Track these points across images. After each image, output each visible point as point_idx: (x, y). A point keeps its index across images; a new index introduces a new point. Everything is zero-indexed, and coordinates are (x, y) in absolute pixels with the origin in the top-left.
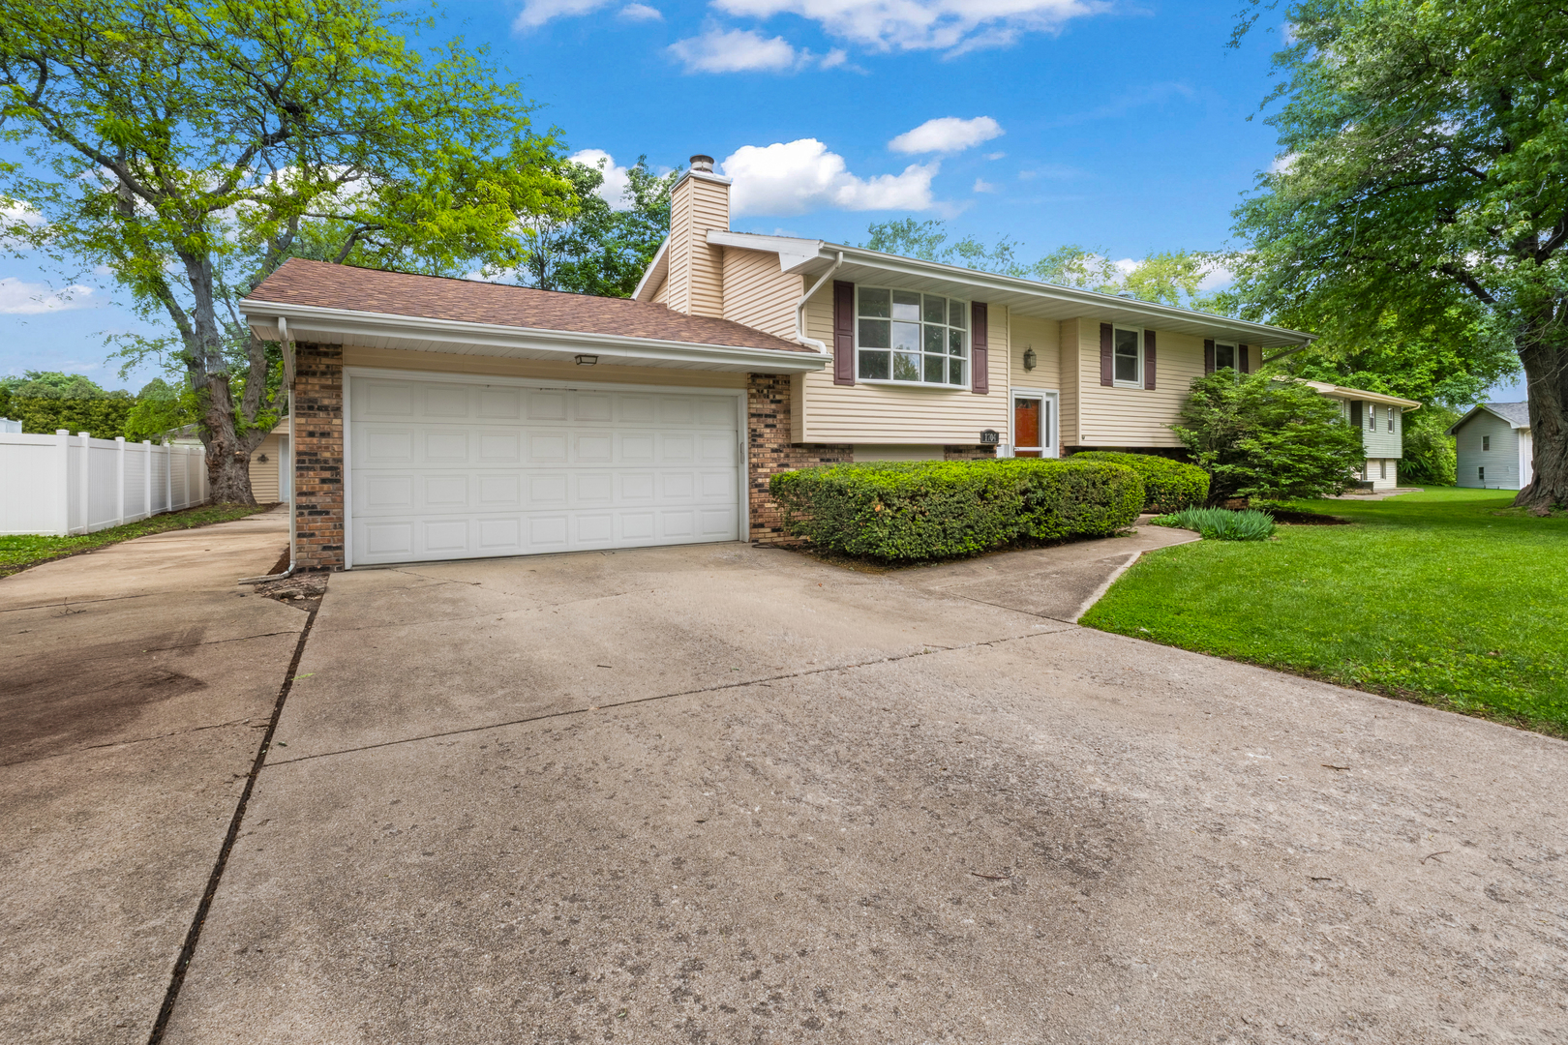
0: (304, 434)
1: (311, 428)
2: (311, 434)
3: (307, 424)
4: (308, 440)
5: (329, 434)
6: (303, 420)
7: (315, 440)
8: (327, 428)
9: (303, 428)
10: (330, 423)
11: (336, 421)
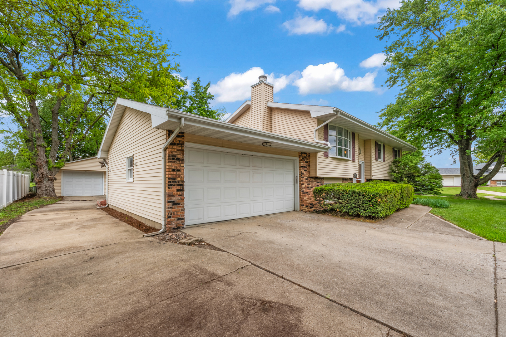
0: (171, 170)
1: (173, 168)
2: (174, 170)
3: (172, 166)
4: (172, 173)
5: (180, 170)
6: (170, 164)
7: (175, 173)
8: (179, 168)
9: (170, 168)
10: (180, 166)
11: (182, 165)
